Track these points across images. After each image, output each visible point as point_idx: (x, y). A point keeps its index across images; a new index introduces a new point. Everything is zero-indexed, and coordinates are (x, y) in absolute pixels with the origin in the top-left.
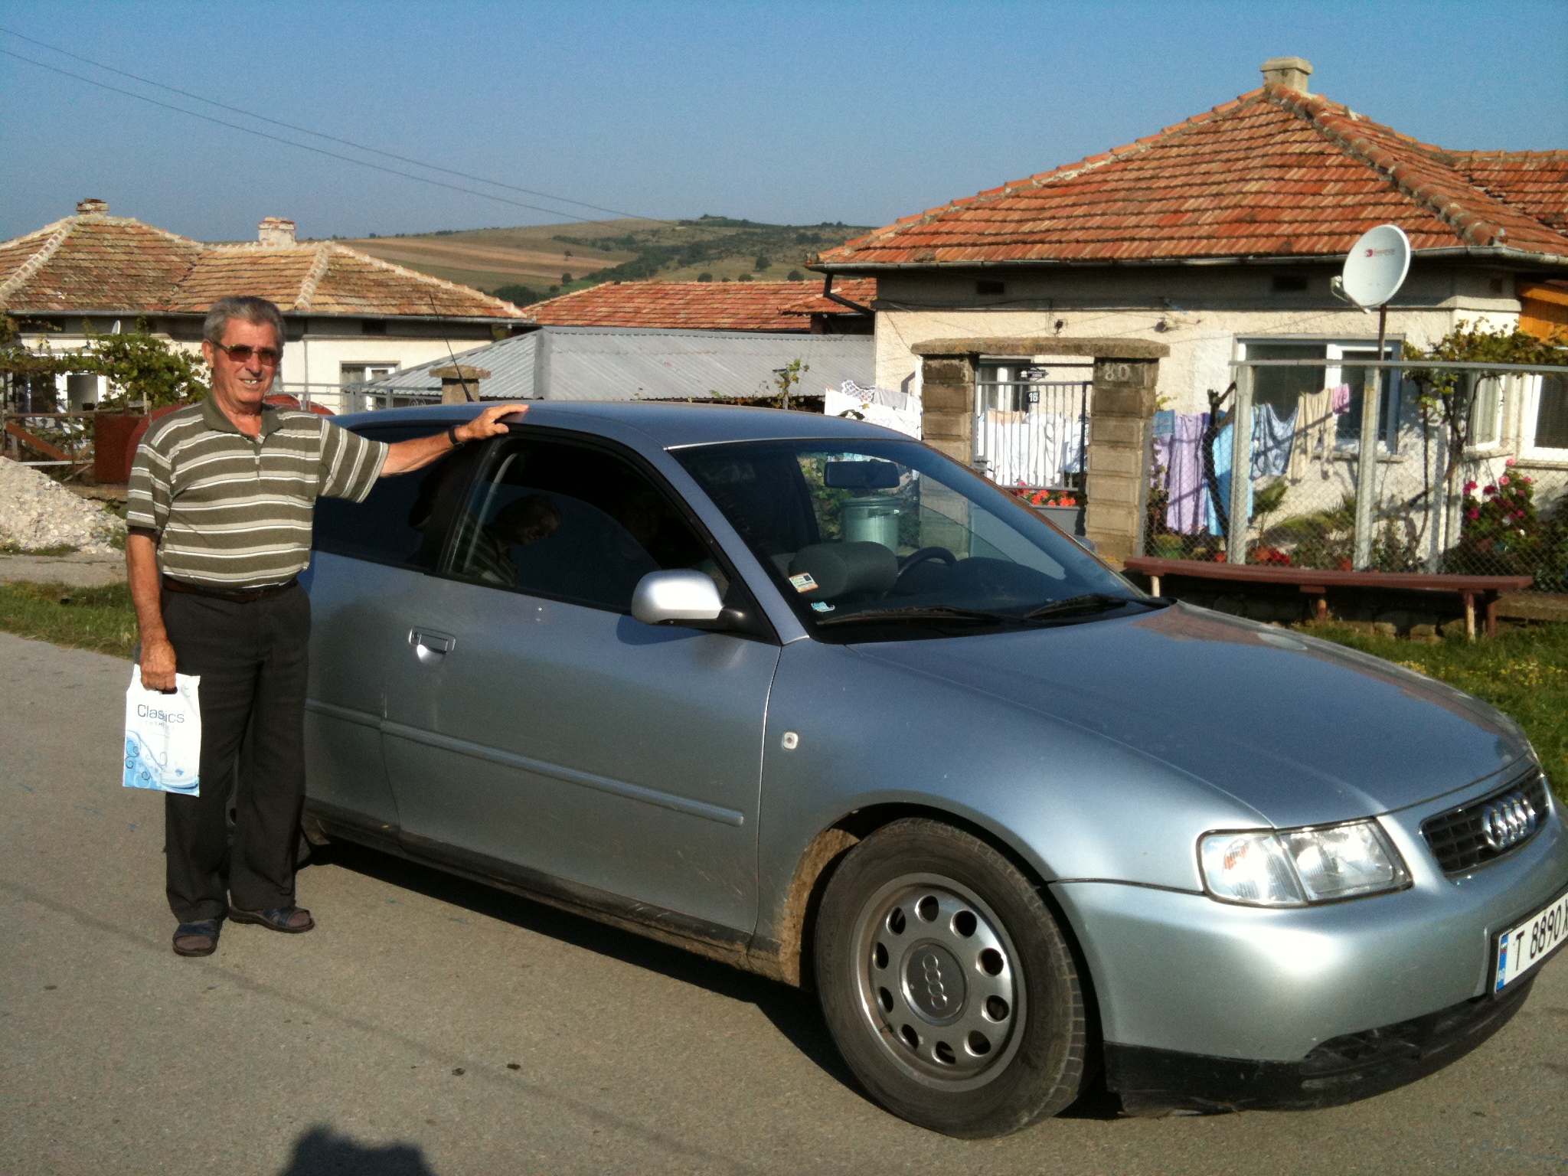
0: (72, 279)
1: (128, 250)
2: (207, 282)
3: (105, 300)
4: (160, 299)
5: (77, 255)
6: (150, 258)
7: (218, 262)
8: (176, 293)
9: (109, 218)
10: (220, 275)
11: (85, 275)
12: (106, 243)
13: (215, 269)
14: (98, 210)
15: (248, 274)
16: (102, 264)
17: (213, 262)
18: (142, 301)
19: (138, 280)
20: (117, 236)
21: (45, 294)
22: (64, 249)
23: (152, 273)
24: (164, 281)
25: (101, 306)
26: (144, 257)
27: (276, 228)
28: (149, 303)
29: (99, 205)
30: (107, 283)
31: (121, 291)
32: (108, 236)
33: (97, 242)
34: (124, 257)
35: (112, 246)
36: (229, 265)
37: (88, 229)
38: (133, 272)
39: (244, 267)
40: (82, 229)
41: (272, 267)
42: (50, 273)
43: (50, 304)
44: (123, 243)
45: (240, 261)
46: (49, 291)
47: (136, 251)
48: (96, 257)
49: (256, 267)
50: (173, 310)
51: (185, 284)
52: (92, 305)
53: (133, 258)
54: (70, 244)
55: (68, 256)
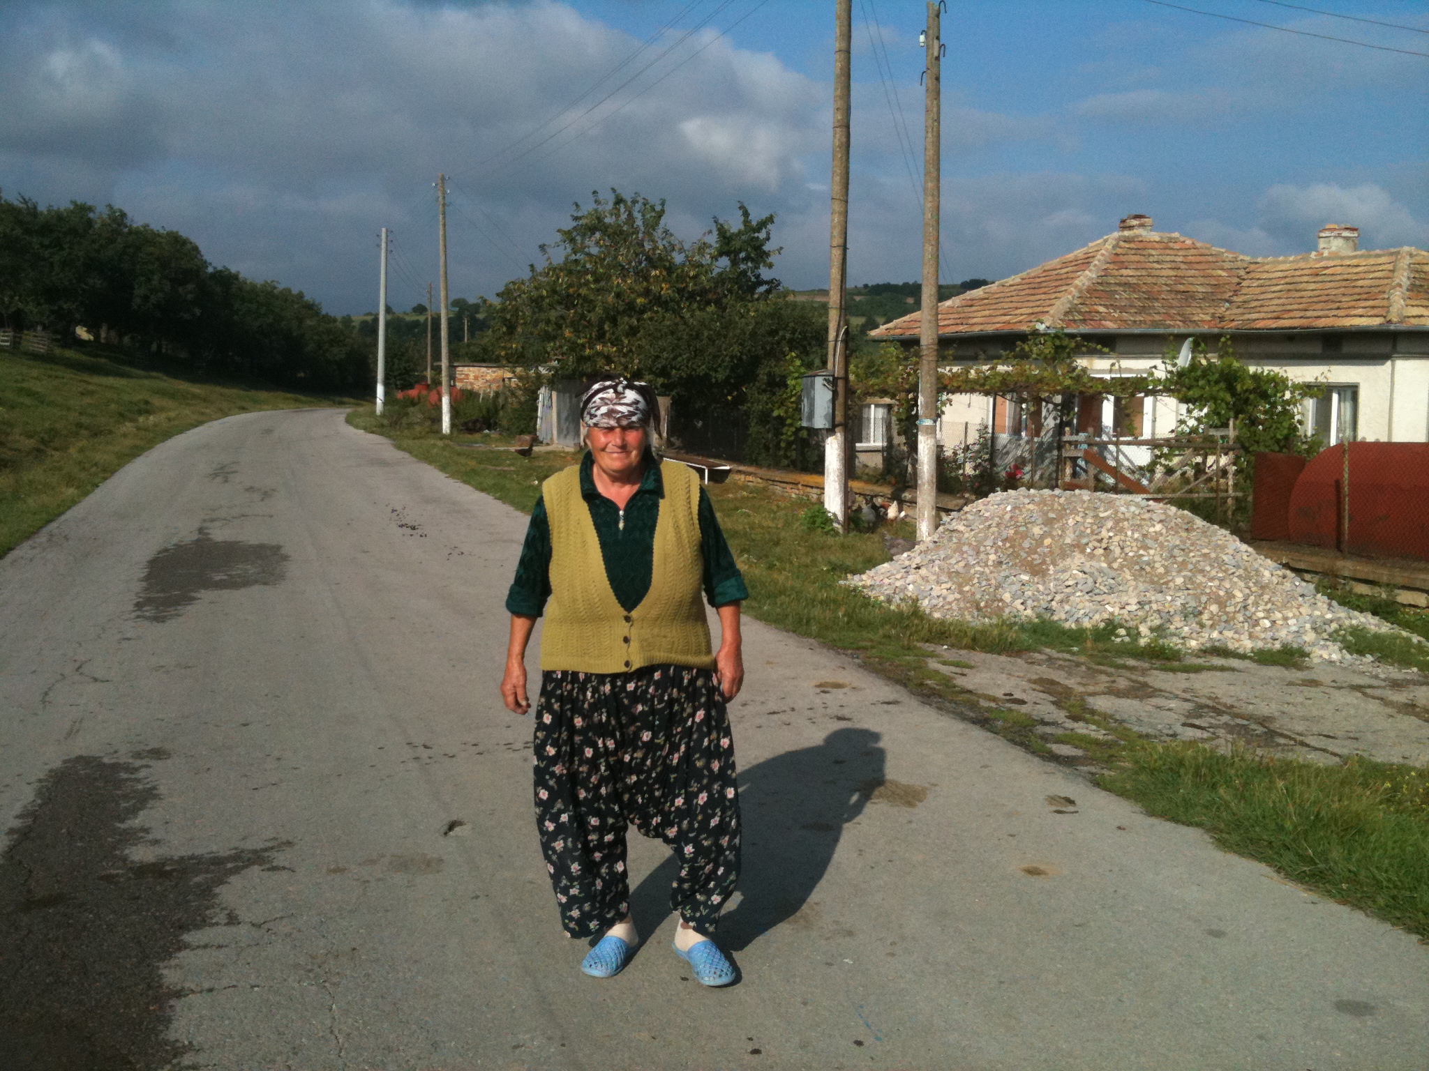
0: (1123, 296)
1: (1173, 265)
2: (1262, 297)
3: (1157, 317)
4: (1213, 315)
5: (1124, 272)
6: (1197, 273)
7: (1271, 275)
8: (1227, 309)
9: (1153, 233)
10: (1278, 288)
11: (1134, 292)
12: (1151, 259)
13: (1268, 283)
14: (1142, 225)
15: (1312, 286)
16: (1150, 280)
17: (1265, 276)
18: (1196, 318)
19: (1188, 296)
20: (1162, 251)
21: (1098, 312)
22: (1111, 266)
23: (1201, 289)
24: (1212, 298)
25: (1155, 324)
26: (1192, 272)
27: (1339, 236)
28: (1203, 319)
29: (1143, 220)
30: (1157, 299)
31: (1172, 307)
32: (1153, 252)
33: (1142, 259)
34: (1172, 273)
35: (1158, 262)
36: (1286, 277)
37: (1132, 245)
38: (1181, 288)
39: (1306, 279)
40: (1127, 245)
41: (1339, 278)
42: (1099, 291)
43: (1103, 322)
44: (1168, 258)
45: (1298, 273)
46: (1101, 309)
47: (1183, 266)
48: (1144, 273)
49: (1319, 278)
50: (1230, 326)
51: (1235, 298)
52: (1145, 322)
53: (1180, 273)
54: (1117, 260)
55: (1116, 273)
